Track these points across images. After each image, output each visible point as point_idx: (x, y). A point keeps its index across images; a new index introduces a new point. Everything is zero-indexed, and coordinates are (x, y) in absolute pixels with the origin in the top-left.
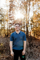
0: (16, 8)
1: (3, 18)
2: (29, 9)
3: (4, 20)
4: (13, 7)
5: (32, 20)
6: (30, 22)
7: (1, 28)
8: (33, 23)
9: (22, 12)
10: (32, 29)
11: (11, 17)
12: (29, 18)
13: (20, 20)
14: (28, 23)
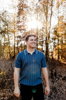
0: (29, 10)
1: (6, 27)
2: (52, 12)
3: (9, 31)
4: (24, 9)
5: (56, 32)
6: (52, 36)
7: (4, 44)
8: (56, 37)
9: (39, 18)
10: (55, 46)
11: (20, 27)
12: (51, 29)
13: (35, 32)
14: (49, 37)
